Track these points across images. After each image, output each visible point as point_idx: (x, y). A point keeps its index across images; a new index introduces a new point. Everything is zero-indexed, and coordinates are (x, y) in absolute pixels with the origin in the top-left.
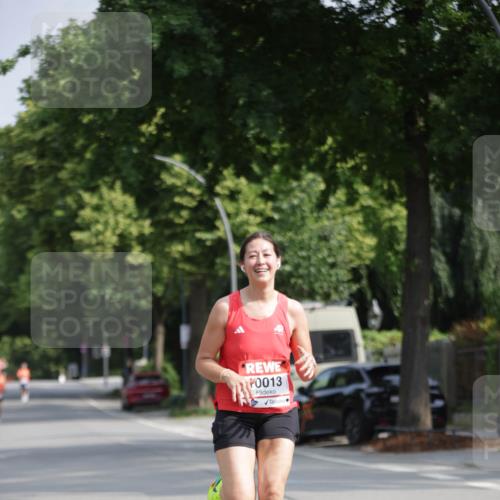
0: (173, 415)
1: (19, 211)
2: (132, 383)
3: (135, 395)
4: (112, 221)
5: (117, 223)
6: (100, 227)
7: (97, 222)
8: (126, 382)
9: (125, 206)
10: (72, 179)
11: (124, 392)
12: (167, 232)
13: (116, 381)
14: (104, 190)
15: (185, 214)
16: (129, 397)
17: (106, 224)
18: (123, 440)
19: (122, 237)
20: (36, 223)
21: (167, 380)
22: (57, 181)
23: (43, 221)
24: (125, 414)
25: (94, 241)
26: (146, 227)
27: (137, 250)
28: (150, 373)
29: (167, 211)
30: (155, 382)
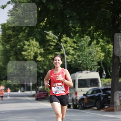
1: (8, 46)
2: (38, 93)
3: (39, 96)
4: (33, 49)
5: (34, 49)
6: (29, 51)
7: (29, 49)
8: (36, 93)
9: (36, 45)
10: (22, 37)
11: (36, 95)
12: (48, 52)
13: (34, 92)
14: (31, 40)
15: (52, 47)
16: (37, 97)
17: (31, 50)
18: (36, 108)
19: (35, 53)
20: (12, 50)
21: (48, 92)
22: (18, 38)
23: (14, 49)
24: (36, 101)
25: (28, 54)
26: (42, 51)
27: (39, 57)
28: (43, 90)
29: (48, 46)
30: (44, 93)
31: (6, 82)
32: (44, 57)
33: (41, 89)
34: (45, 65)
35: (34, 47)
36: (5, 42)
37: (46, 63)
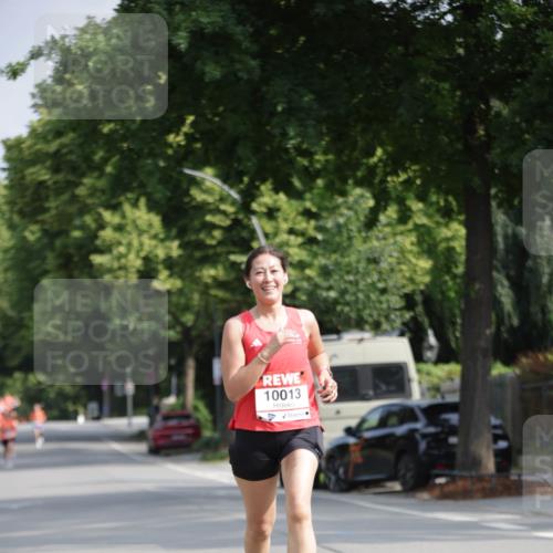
0: (205, 459)
1: (33, 233)
2: (159, 424)
3: (163, 437)
4: (135, 243)
5: (141, 245)
6: (122, 249)
7: (120, 243)
8: (152, 423)
9: (150, 225)
10: (91, 195)
11: (150, 434)
12: (198, 254)
13: (141, 422)
14: (127, 208)
15: (217, 234)
16: (155, 439)
17: (129, 245)
18: (150, 487)
19: (147, 260)
20: (51, 246)
21: (198, 420)
22: (74, 198)
23: (58, 243)
24: (152, 459)
25: (116, 265)
26: (175, 249)
27: (164, 274)
28: (179, 411)
29: (198, 231)
30: (185, 423)
31: (25, 380)
32: (181, 277)
33: (173, 408)
34: (187, 308)
35: (140, 235)
36: (22, 213)
37: (191, 299)
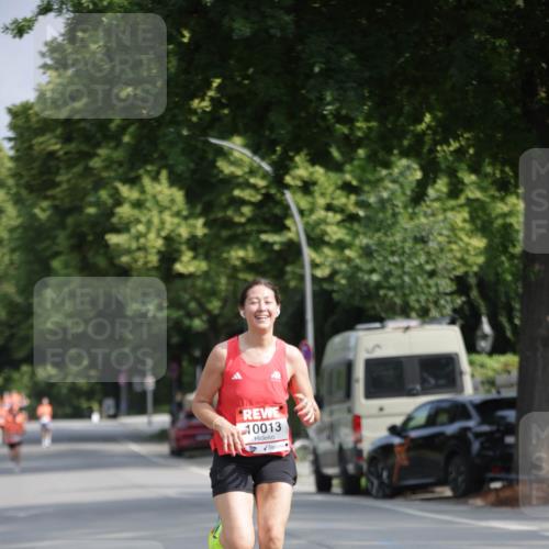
1: (43, 210)
2: (182, 422)
3: (186, 437)
4: (156, 221)
5: (162, 222)
6: (141, 228)
7: (138, 221)
8: (174, 422)
9: (173, 201)
10: (107, 168)
11: (173, 434)
12: (225, 233)
13: (162, 420)
14: (146, 181)
15: (247, 210)
16: (178, 440)
17: (149, 223)
18: (172, 493)
19: (168, 239)
20: (62, 225)
22: (88, 171)
23: (70, 221)
24: (174, 461)
25: (134, 245)
26: (199, 227)
27: (187, 255)
29: (225, 208)
31: (32, 374)
32: (207, 257)
34: (213, 293)
35: (161, 212)
36: (30, 188)
37: (218, 283)
